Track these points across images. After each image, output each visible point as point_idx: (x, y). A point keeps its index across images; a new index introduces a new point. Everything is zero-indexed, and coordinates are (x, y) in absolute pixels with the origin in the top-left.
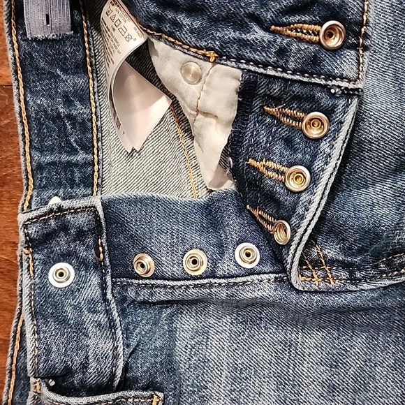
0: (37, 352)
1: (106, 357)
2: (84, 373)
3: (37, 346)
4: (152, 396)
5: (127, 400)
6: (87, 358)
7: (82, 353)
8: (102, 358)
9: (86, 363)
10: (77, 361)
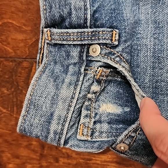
0: (45, 7)
1: (80, 9)
2: (70, 18)
3: (45, 4)
4: (112, 31)
5: (99, 33)
6: (71, 9)
7: (68, 7)
8: (78, 9)
9: (70, 12)
10: (66, 11)
